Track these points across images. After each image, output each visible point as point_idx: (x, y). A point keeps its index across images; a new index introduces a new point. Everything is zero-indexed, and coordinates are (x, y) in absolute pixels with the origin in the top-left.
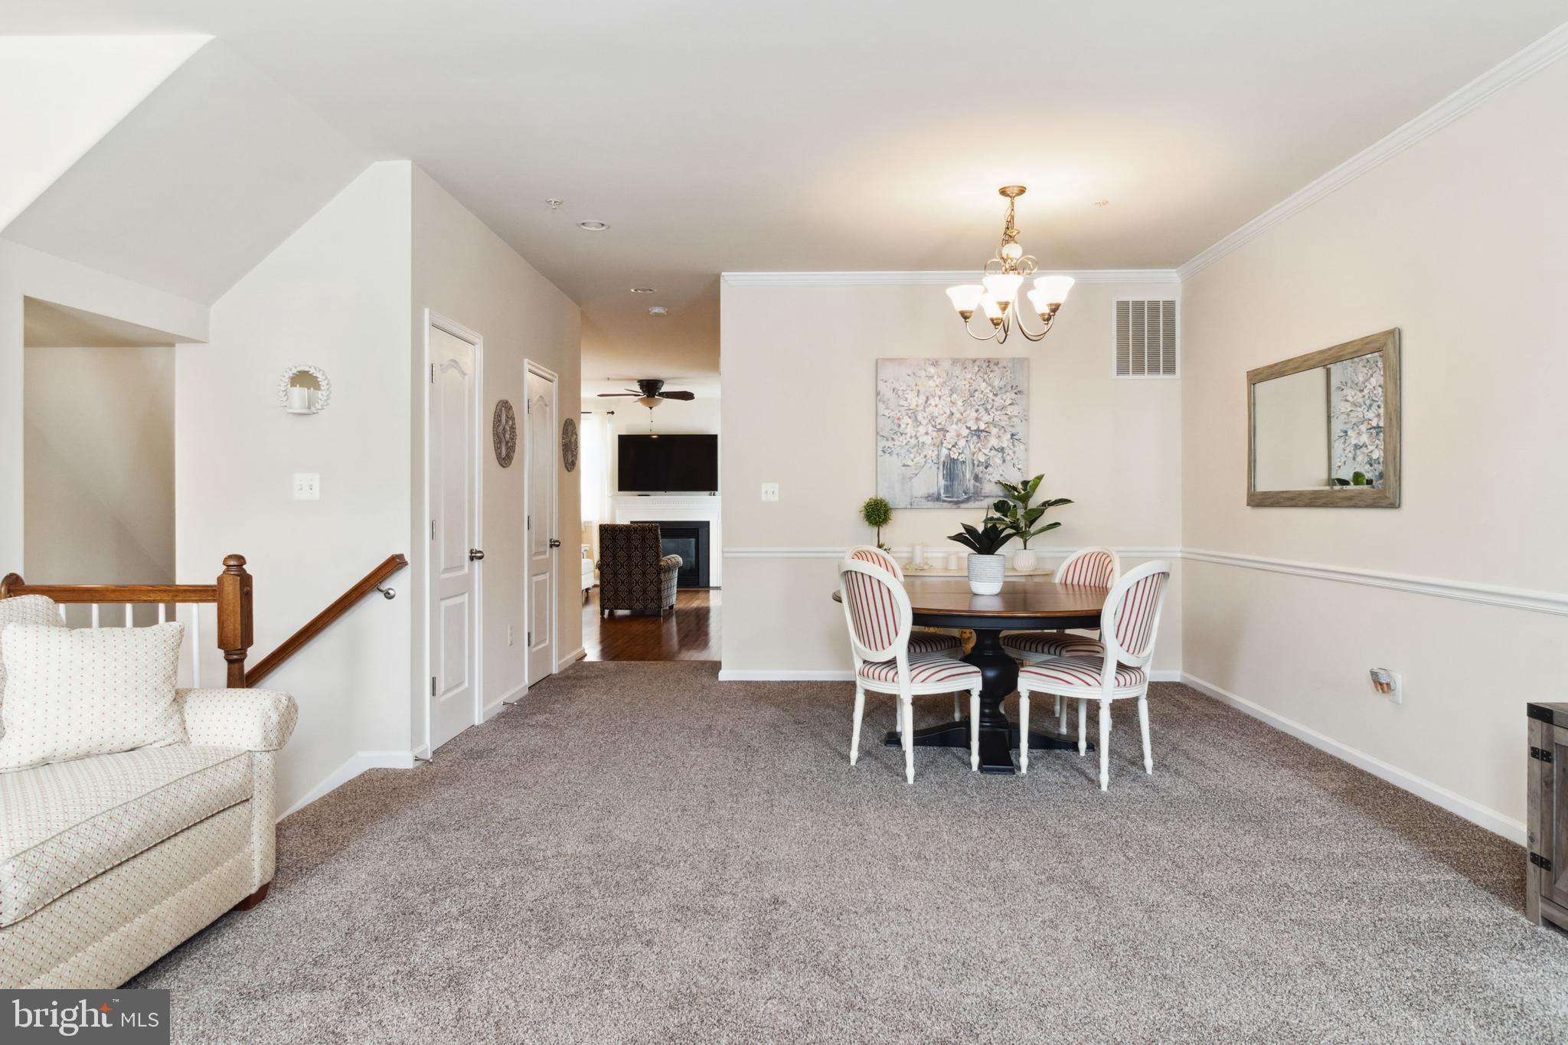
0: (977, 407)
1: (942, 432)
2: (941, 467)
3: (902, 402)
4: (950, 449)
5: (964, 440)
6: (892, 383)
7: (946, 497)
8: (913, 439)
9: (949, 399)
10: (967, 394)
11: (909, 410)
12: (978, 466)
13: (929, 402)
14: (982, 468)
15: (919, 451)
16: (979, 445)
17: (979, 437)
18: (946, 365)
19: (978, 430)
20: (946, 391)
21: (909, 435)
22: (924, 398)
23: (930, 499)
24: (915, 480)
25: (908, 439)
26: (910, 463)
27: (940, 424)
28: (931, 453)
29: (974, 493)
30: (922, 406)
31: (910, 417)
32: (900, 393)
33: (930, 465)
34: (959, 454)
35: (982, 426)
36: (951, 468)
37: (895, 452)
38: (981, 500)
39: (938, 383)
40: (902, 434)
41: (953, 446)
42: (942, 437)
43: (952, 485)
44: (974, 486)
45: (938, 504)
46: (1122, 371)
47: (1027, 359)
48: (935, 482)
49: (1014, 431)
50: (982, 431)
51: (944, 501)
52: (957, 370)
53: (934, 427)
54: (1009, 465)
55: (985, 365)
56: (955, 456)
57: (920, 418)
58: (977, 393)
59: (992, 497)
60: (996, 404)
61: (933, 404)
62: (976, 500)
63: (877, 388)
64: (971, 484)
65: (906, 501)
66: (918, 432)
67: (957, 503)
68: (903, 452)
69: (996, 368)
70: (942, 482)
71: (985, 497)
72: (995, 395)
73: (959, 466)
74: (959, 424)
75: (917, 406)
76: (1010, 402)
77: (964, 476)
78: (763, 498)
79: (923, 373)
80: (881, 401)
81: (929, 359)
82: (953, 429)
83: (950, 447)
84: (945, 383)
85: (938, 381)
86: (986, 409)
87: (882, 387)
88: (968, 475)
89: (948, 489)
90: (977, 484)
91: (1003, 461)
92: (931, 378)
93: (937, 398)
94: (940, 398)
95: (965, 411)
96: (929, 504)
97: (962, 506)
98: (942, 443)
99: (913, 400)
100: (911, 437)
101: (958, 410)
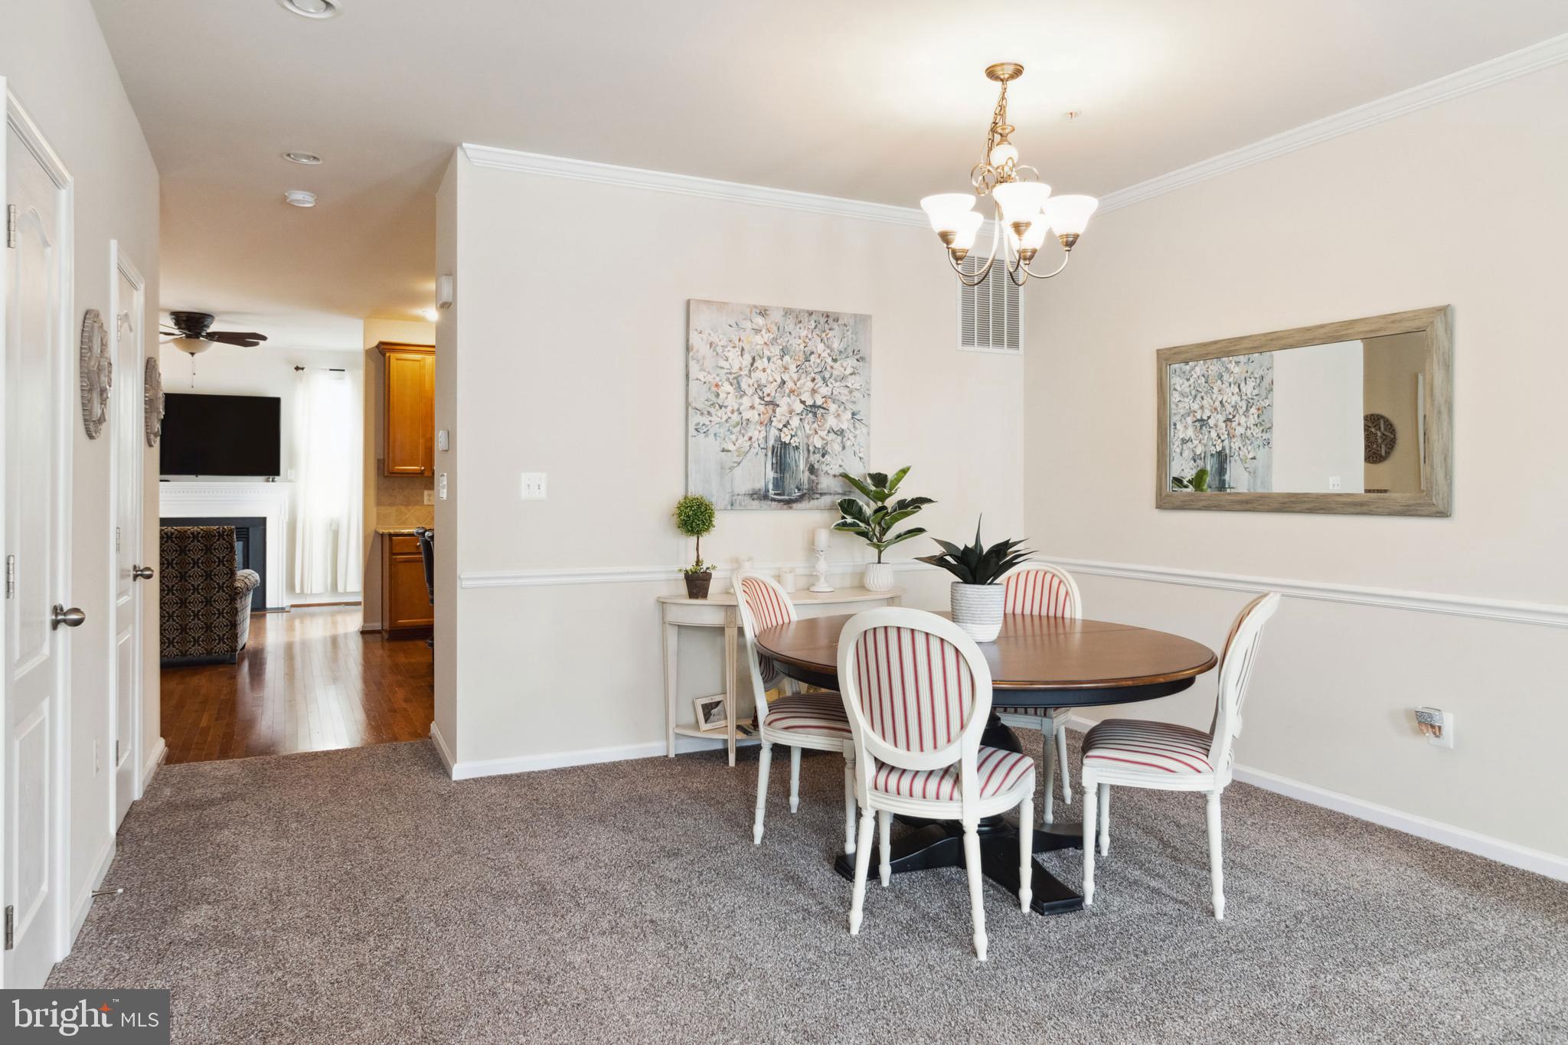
0: (813, 375)
1: (771, 406)
2: (770, 454)
3: (722, 363)
4: (781, 430)
5: (798, 417)
6: (709, 334)
7: (775, 494)
8: (736, 413)
9: (780, 361)
10: (802, 358)
11: (730, 374)
12: (814, 453)
13: (755, 365)
14: (818, 456)
15: (743, 431)
16: (815, 425)
17: (815, 415)
18: (776, 316)
19: (814, 406)
20: (776, 350)
21: (730, 408)
22: (750, 360)
23: (755, 496)
24: (738, 471)
25: (730, 415)
26: (731, 447)
27: (768, 395)
28: (757, 433)
29: (808, 490)
30: (747, 369)
31: (731, 384)
32: (719, 350)
33: (755, 451)
34: (792, 436)
35: (819, 402)
36: (781, 455)
37: (712, 432)
38: (817, 499)
39: (766, 340)
40: (721, 407)
41: (785, 426)
42: (770, 412)
43: (782, 479)
44: (809, 478)
45: (765, 504)
46: (967, 340)
47: (870, 317)
48: (762, 473)
49: (855, 408)
50: (819, 407)
51: (773, 500)
52: (790, 324)
53: (762, 398)
54: (849, 451)
55: (823, 320)
56: (786, 439)
57: (744, 386)
58: (813, 356)
59: (830, 494)
60: (835, 373)
61: (760, 368)
62: (811, 498)
63: (688, 341)
64: (804, 476)
65: (727, 497)
66: (741, 404)
67: (789, 503)
68: (722, 431)
69: (835, 326)
70: (771, 474)
71: (821, 494)
72: (835, 360)
73: (792, 453)
74: (792, 397)
75: (741, 369)
76: (849, 371)
77: (797, 466)
78: (524, 494)
79: (748, 325)
80: (693, 359)
81: (756, 307)
82: (784, 402)
83: (781, 426)
84: (775, 339)
85: (767, 337)
86: (824, 379)
87: (694, 338)
88: (802, 465)
89: (779, 484)
90: (813, 477)
91: (844, 448)
92: (757, 331)
93: (765, 360)
94: (769, 359)
95: (798, 380)
96: (756, 504)
97: (795, 506)
98: (771, 421)
99: (736, 362)
100: (732, 412)
101: (791, 378)
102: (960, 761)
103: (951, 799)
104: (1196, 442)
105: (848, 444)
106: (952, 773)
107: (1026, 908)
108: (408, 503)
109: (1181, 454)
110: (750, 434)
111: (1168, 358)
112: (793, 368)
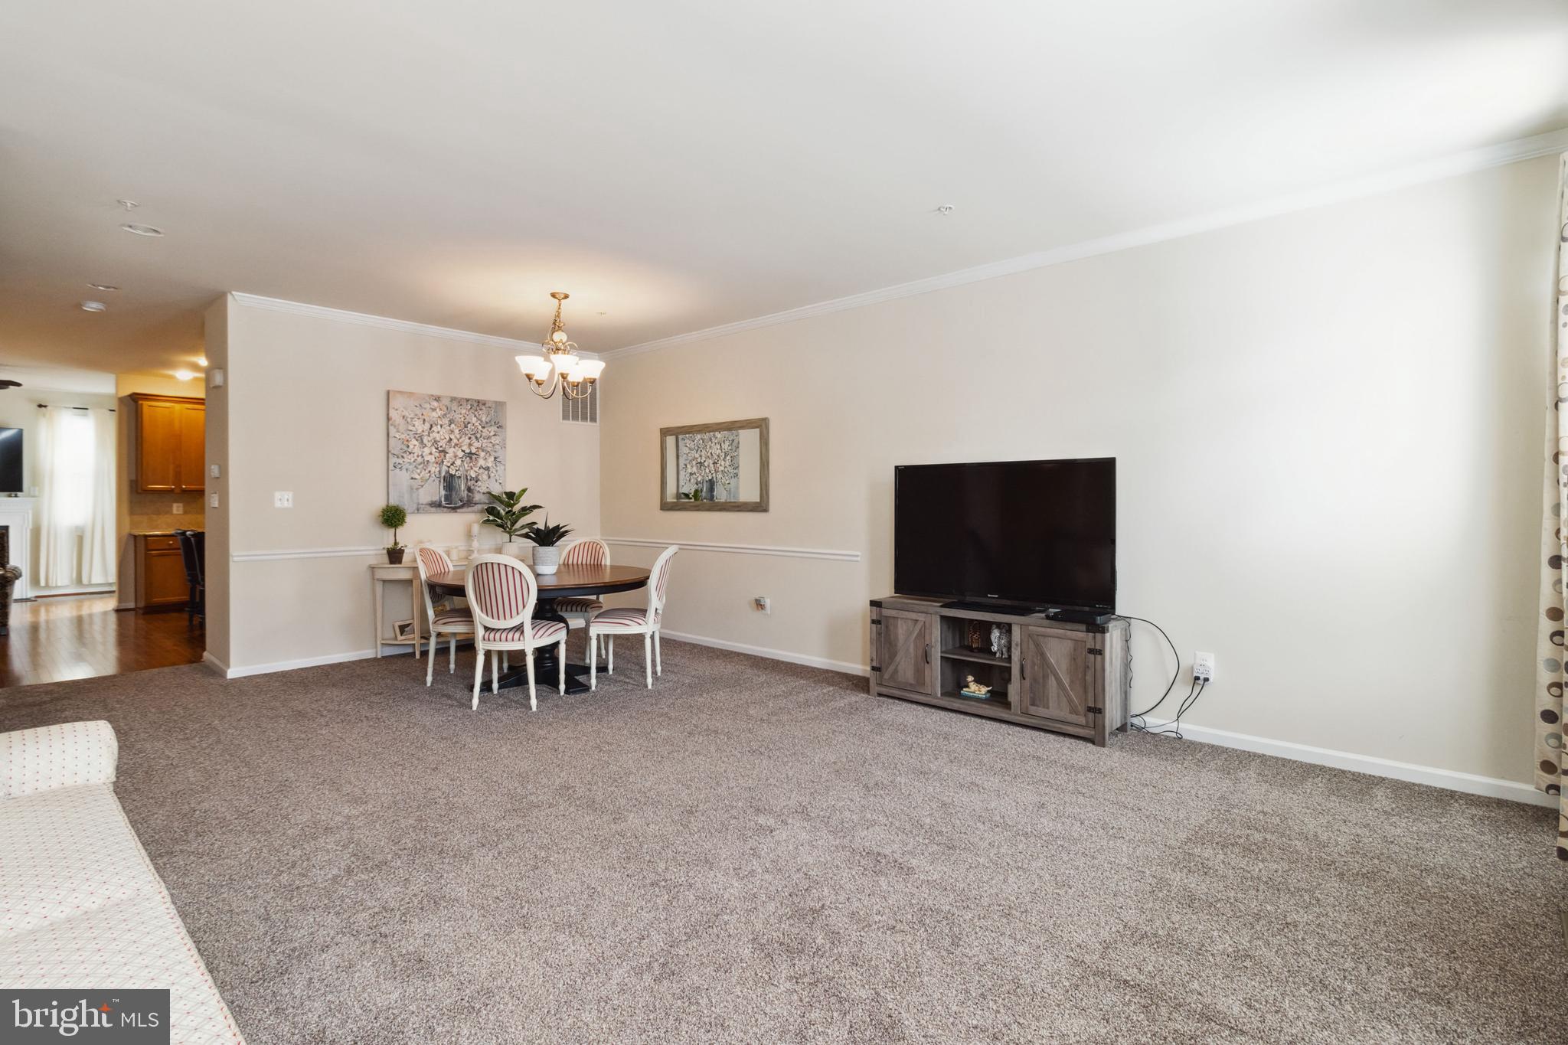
0: (469, 435)
1: (443, 454)
2: (442, 481)
3: (411, 428)
4: (449, 467)
5: (460, 460)
6: (402, 411)
7: (446, 504)
8: (420, 457)
9: (448, 428)
10: (463, 426)
11: (416, 434)
13: (432, 429)
14: (473, 482)
15: (425, 467)
16: (471, 464)
17: (471, 458)
18: (446, 402)
19: (470, 453)
20: (446, 421)
21: (416, 455)
22: (429, 426)
23: (433, 505)
24: (421, 491)
25: (416, 458)
26: (417, 477)
27: (441, 447)
28: (434, 469)
29: (467, 501)
30: (427, 431)
31: (417, 440)
32: (409, 420)
33: (433, 479)
34: (456, 470)
35: (474, 451)
36: (449, 482)
37: (404, 468)
38: (473, 506)
39: (439, 415)
40: (410, 453)
41: (452, 465)
42: (443, 457)
43: (451, 495)
44: (467, 495)
45: (439, 509)
46: (565, 417)
47: (505, 403)
48: (437, 492)
49: (496, 455)
50: (474, 454)
51: (445, 507)
52: (454, 406)
53: (437, 448)
54: (493, 480)
55: (475, 404)
56: (453, 472)
57: (425, 441)
58: (469, 425)
59: (481, 504)
60: (484, 434)
61: (436, 431)
62: (469, 506)
63: (388, 414)
64: (464, 494)
65: (415, 506)
66: (423, 452)
67: (455, 509)
68: (411, 467)
69: (483, 408)
70: (443, 493)
71: (476, 504)
72: (483, 427)
73: (456, 479)
74: (457, 448)
75: (423, 431)
76: (492, 433)
77: (460, 488)
78: (278, 504)
79: (428, 406)
80: (392, 425)
81: (432, 396)
82: (451, 451)
83: (449, 465)
84: (445, 415)
85: (440, 413)
86: (476, 438)
87: (392, 413)
88: (463, 487)
89: (448, 498)
90: (470, 494)
91: (489, 477)
92: (434, 410)
93: (439, 426)
94: (441, 426)
95: (461, 438)
96: (433, 509)
97: (458, 510)
98: (443, 462)
99: (420, 427)
100: (418, 456)
101: (456, 437)
102: (523, 623)
103: (519, 640)
104: (698, 475)
105: (492, 475)
106: (519, 628)
107: (562, 693)
108: (158, 513)
109: (690, 481)
110: (429, 469)
111: (665, 432)
112: (457, 431)
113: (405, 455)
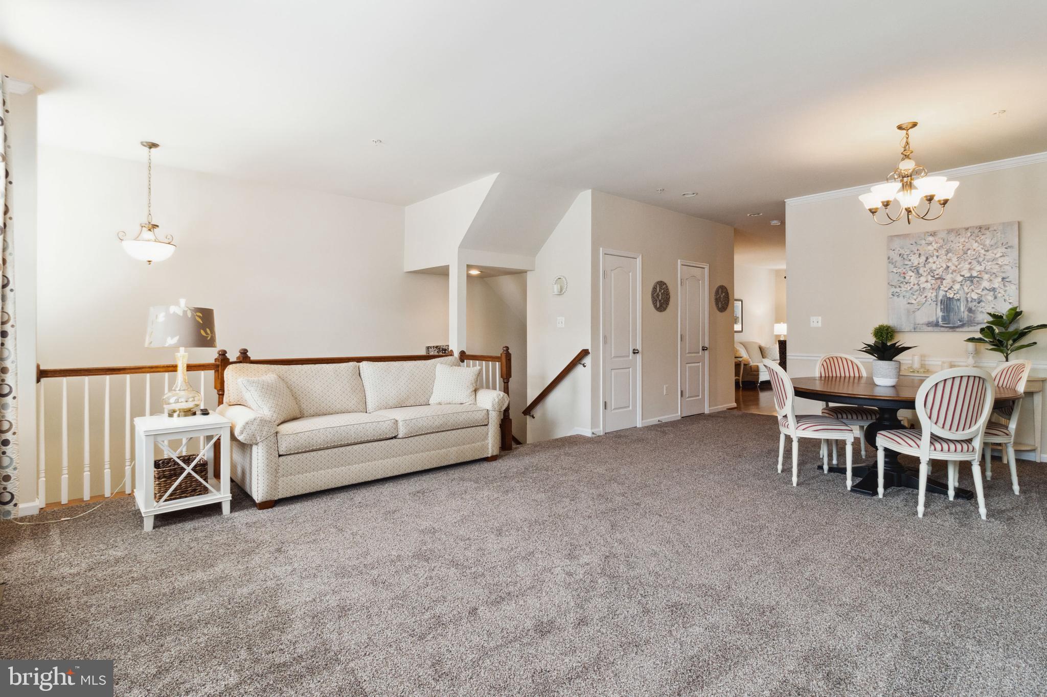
0: (970, 261)
1: (939, 280)
2: (939, 304)
3: (907, 262)
4: (946, 291)
5: (959, 284)
6: (899, 250)
7: (943, 324)
8: (916, 286)
9: (945, 257)
10: (961, 253)
11: (912, 267)
12: (971, 302)
13: (928, 261)
14: (974, 303)
15: (921, 294)
16: (972, 287)
17: (972, 281)
18: (943, 235)
19: (971, 277)
20: (943, 252)
21: (912, 283)
22: (925, 259)
23: (930, 325)
24: (918, 313)
25: (912, 286)
26: (913, 302)
27: (937, 275)
28: (931, 294)
29: (968, 321)
30: (923, 263)
31: (913, 272)
32: (905, 257)
33: (929, 303)
34: (955, 294)
35: (975, 274)
36: (947, 305)
37: (901, 295)
38: (975, 326)
39: (935, 248)
40: (907, 283)
41: (949, 289)
42: (939, 283)
43: (948, 316)
44: (968, 315)
45: (936, 329)
48: (935, 313)
49: (1007, 275)
50: (974, 277)
51: (943, 327)
52: (952, 237)
53: (933, 277)
54: (998, 300)
55: (978, 231)
56: (951, 296)
57: (921, 271)
58: (969, 251)
59: (984, 323)
60: (988, 257)
61: (932, 262)
63: (888, 255)
64: (965, 315)
65: (912, 326)
66: (919, 281)
67: (953, 328)
68: (908, 294)
69: (987, 232)
70: (940, 314)
71: (978, 324)
72: (987, 251)
73: (955, 302)
74: (954, 274)
75: (919, 264)
76: (1001, 254)
77: (959, 309)
78: (812, 325)
79: (924, 242)
80: (892, 263)
81: (928, 232)
82: (948, 278)
83: (946, 289)
84: (942, 246)
85: (938, 245)
86: (978, 262)
87: (891, 253)
88: (963, 309)
89: (946, 320)
90: (971, 315)
91: (994, 298)
92: (929, 244)
93: (935, 257)
94: (937, 257)
95: (959, 264)
96: (930, 329)
97: (958, 330)
98: (939, 287)
99: (915, 260)
100: (914, 285)
101: (953, 264)
105: (999, 295)
110: (926, 295)
112: (955, 259)
113: (901, 285)
